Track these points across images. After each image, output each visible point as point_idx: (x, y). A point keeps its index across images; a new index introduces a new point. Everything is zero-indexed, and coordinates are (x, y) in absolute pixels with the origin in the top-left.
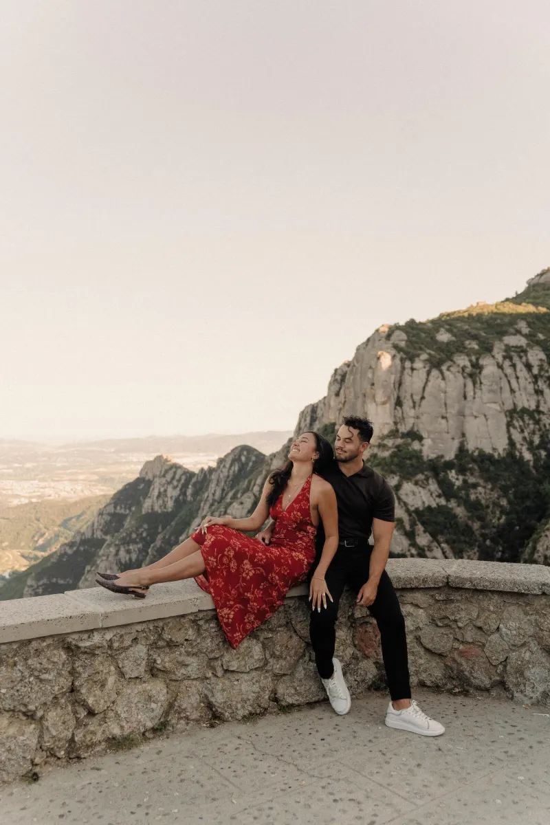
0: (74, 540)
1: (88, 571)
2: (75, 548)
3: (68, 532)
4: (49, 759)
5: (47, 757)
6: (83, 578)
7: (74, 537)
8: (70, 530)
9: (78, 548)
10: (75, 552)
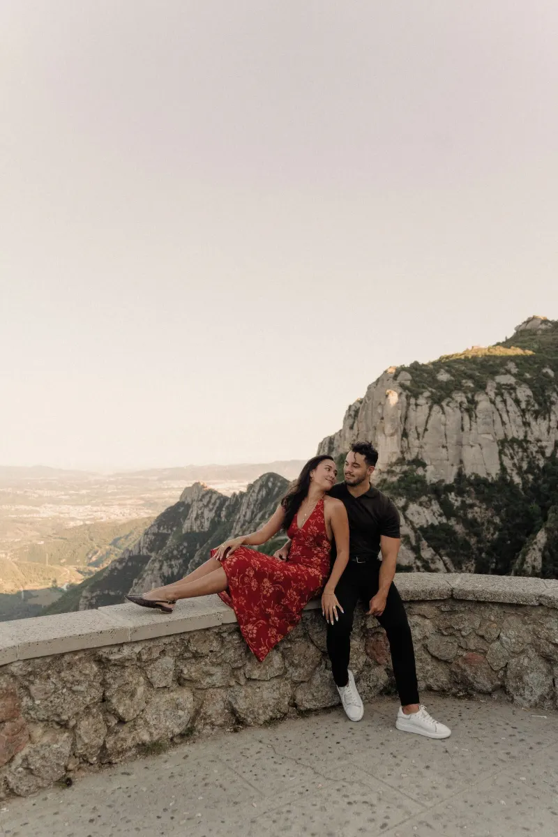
0: (123, 557)
1: (136, 584)
2: (124, 564)
3: (119, 550)
6: (131, 589)
7: (123, 553)
8: (120, 548)
9: (127, 564)
10: (124, 567)
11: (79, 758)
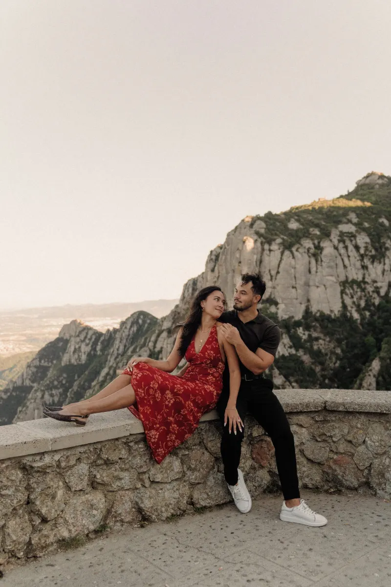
0: (8, 388)
1: (20, 411)
2: (9, 394)
3: (3, 381)
4: (10, 560)
5: (9, 558)
6: (16, 417)
7: (8, 385)
8: (4, 380)
9: (11, 394)
10: (9, 396)
11: (8, 553)
